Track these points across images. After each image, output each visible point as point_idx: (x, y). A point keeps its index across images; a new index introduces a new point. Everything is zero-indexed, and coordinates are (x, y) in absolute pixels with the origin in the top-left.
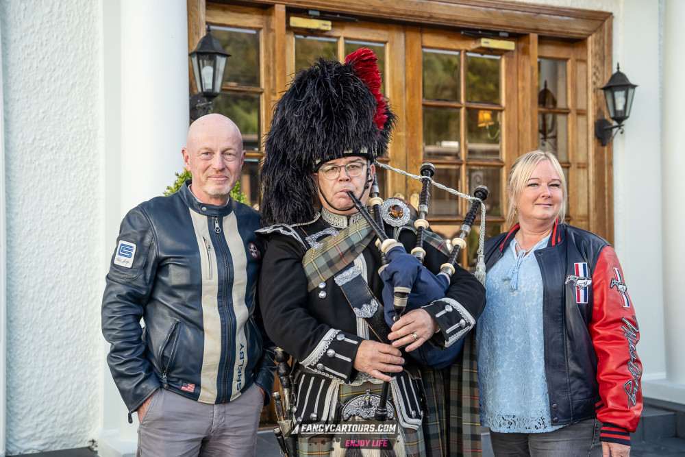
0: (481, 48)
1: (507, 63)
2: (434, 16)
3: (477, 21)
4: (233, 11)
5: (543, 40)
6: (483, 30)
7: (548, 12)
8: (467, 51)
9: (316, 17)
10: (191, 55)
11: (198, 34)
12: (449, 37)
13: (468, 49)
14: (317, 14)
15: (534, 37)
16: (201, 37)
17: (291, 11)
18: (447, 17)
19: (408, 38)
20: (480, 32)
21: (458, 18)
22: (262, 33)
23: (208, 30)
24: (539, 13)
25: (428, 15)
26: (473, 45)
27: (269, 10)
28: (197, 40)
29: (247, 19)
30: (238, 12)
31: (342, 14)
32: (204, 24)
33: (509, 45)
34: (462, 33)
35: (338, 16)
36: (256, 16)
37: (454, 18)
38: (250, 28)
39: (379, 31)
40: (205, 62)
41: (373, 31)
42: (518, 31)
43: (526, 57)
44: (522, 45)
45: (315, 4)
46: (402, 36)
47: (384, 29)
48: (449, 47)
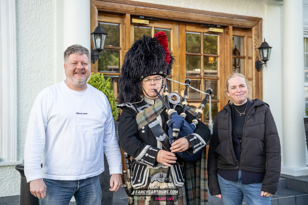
0: (210, 32)
1: (220, 38)
2: (191, 18)
3: (208, 21)
4: (109, 17)
5: (234, 28)
6: (210, 24)
7: (237, 17)
8: (204, 33)
9: (142, 19)
10: (91, 34)
11: (95, 25)
12: (197, 27)
13: (205, 32)
14: (143, 17)
15: (231, 27)
16: (96, 27)
17: (133, 16)
18: (196, 19)
19: (180, 27)
20: (209, 25)
21: (200, 20)
22: (121, 25)
23: (99, 24)
24: (233, 18)
25: (188, 18)
26: (206, 30)
27: (123, 16)
28: (94, 28)
29: (114, 19)
30: (111, 17)
31: (153, 18)
32: (97, 21)
33: (221, 31)
34: (202, 25)
35: (152, 18)
36: (118, 18)
37: (198, 19)
38: (116, 23)
39: (168, 25)
40: (97, 37)
41: (166, 24)
42: (225, 25)
43: (228, 35)
44: (226, 30)
45: (142, 13)
46: (178, 26)
47: (170, 24)
48: (197, 31)
